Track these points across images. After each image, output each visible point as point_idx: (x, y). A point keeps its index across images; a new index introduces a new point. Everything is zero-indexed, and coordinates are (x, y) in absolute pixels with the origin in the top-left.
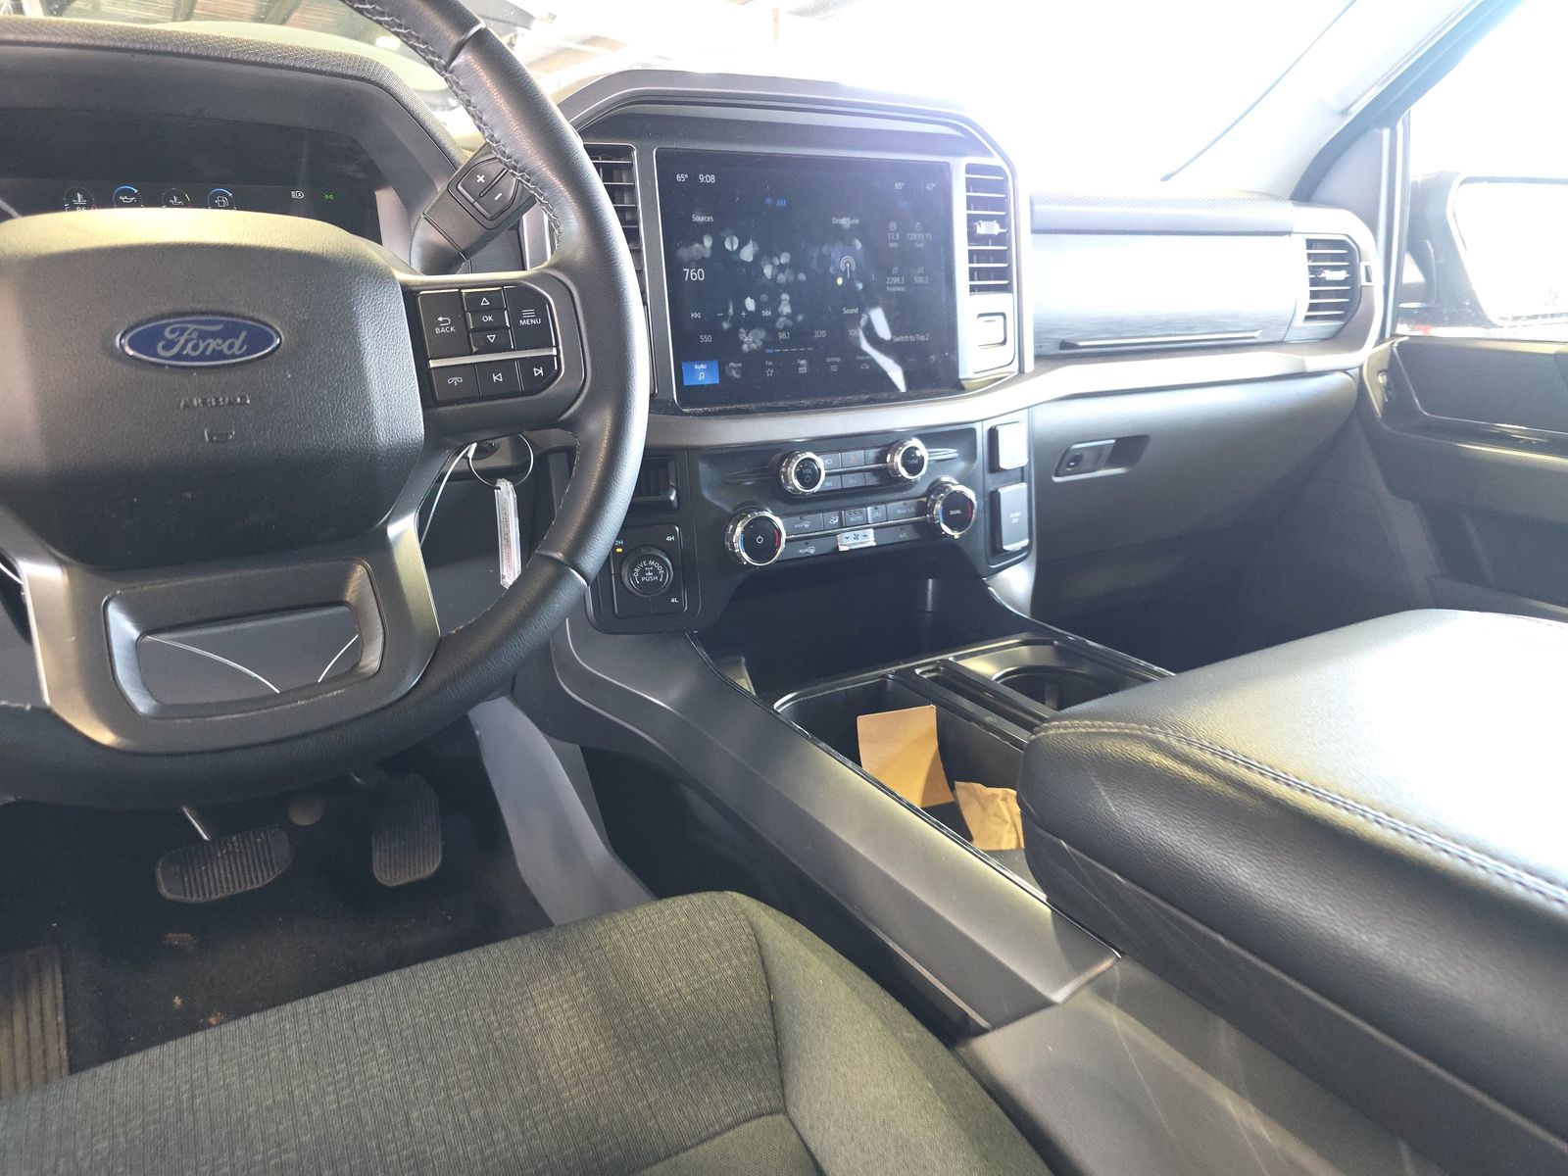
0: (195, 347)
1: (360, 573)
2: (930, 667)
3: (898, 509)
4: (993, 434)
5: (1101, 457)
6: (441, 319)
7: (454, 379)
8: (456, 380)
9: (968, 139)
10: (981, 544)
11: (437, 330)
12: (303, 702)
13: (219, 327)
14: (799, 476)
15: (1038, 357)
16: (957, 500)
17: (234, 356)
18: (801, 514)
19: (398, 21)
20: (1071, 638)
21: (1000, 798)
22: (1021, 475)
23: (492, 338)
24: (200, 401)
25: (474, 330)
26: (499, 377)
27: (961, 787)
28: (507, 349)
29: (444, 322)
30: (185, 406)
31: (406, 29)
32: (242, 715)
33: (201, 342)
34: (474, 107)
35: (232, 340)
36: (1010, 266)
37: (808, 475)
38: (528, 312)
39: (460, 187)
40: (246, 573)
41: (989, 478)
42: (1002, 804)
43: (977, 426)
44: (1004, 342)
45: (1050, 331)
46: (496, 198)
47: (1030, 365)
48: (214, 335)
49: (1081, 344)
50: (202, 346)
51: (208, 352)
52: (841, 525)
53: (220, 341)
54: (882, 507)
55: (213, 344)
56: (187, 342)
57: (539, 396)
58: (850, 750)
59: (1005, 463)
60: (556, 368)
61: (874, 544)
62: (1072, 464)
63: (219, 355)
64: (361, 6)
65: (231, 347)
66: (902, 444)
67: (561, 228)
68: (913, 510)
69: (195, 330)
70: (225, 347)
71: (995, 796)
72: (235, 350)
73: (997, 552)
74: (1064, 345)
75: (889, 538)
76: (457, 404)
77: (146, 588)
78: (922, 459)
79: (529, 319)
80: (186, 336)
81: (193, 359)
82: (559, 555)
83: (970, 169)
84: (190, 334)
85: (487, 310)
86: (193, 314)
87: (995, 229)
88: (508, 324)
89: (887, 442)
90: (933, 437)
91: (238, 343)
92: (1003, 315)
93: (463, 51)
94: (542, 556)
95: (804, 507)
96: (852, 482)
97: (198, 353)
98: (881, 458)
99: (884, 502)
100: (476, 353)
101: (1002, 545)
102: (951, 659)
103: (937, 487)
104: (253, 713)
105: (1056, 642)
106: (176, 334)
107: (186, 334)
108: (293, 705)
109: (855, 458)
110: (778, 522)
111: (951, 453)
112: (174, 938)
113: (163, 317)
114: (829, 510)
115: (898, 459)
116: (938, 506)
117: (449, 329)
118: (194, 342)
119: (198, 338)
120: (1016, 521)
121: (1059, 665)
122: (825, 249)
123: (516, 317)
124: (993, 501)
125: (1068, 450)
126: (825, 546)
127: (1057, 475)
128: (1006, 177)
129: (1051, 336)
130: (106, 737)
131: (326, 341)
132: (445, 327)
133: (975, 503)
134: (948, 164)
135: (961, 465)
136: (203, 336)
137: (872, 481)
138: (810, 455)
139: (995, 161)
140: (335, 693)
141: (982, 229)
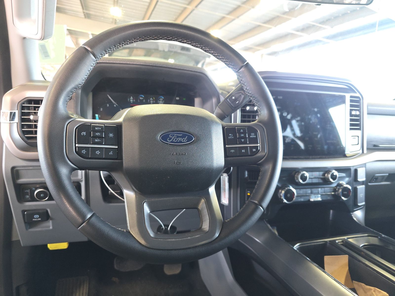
0: (176, 140)
1: (203, 200)
2: (340, 241)
3: (327, 190)
4: (356, 171)
5: (383, 179)
6: (230, 135)
7: (232, 150)
8: (232, 151)
9: (350, 89)
10: (351, 203)
11: (229, 138)
12: (190, 238)
13: (181, 135)
14: (301, 179)
15: (368, 149)
16: (346, 189)
17: (184, 142)
18: (300, 189)
19: (227, 61)
20: (383, 236)
21: (373, 290)
22: (363, 183)
23: (243, 140)
24: (175, 153)
25: (238, 138)
26: (244, 151)
27: (355, 283)
28: (246, 143)
29: (231, 135)
30: (172, 155)
31: (229, 62)
32: (175, 240)
33: (177, 138)
34: (243, 81)
35: (184, 138)
36: (360, 123)
37: (304, 178)
38: (253, 134)
39: (228, 100)
40: (176, 198)
41: (354, 183)
42: (374, 293)
43: (352, 168)
44: (358, 144)
45: (371, 142)
46: (237, 103)
47: (365, 151)
48: (180, 137)
49: (380, 146)
50: (177, 139)
51: (178, 141)
52: (312, 193)
53: (181, 138)
54: (323, 189)
55: (180, 139)
56: (174, 138)
57: (254, 157)
58: (322, 266)
59: (359, 180)
60: (259, 149)
61: (321, 200)
62: (375, 180)
63: (181, 142)
64: (218, 57)
65: (184, 140)
66: (331, 172)
67: (261, 112)
68: (332, 190)
69: (176, 135)
70: (182, 140)
71: (371, 289)
72: (184, 141)
73: (356, 206)
74: (375, 146)
75: (325, 198)
76: (232, 157)
77: (152, 200)
78: (336, 176)
79: (253, 136)
80: (174, 137)
81: (175, 143)
82: (256, 202)
83: (351, 97)
84: (175, 136)
85: (242, 133)
86: (176, 131)
87: (358, 113)
88: (247, 137)
89: (327, 171)
90: (339, 170)
91: (185, 139)
92: (358, 137)
93: (243, 68)
94: (251, 201)
95: (301, 187)
96: (315, 181)
97: (176, 141)
98: (324, 175)
99: (324, 188)
100: (239, 144)
101: (357, 203)
102: (346, 238)
103: (339, 185)
104: (178, 240)
105: (379, 237)
106: (172, 137)
107: (174, 136)
108: (187, 238)
109: (317, 174)
110: (294, 191)
111: (343, 175)
112: (115, 279)
113: (169, 132)
114: (308, 188)
115: (330, 176)
116: (340, 190)
117: (232, 137)
118: (176, 138)
119: (177, 137)
120: (361, 196)
121: (382, 245)
122: (310, 117)
123: (249, 135)
124: (355, 190)
125: (374, 176)
126: (306, 199)
127: (370, 183)
128: (360, 99)
129: (371, 143)
130: (143, 242)
131: (205, 140)
132: (231, 137)
133: (351, 190)
134: (345, 96)
135: (347, 179)
136: (178, 137)
137: (321, 181)
138: (304, 172)
139: (358, 95)
140: (197, 236)
141: (354, 113)
